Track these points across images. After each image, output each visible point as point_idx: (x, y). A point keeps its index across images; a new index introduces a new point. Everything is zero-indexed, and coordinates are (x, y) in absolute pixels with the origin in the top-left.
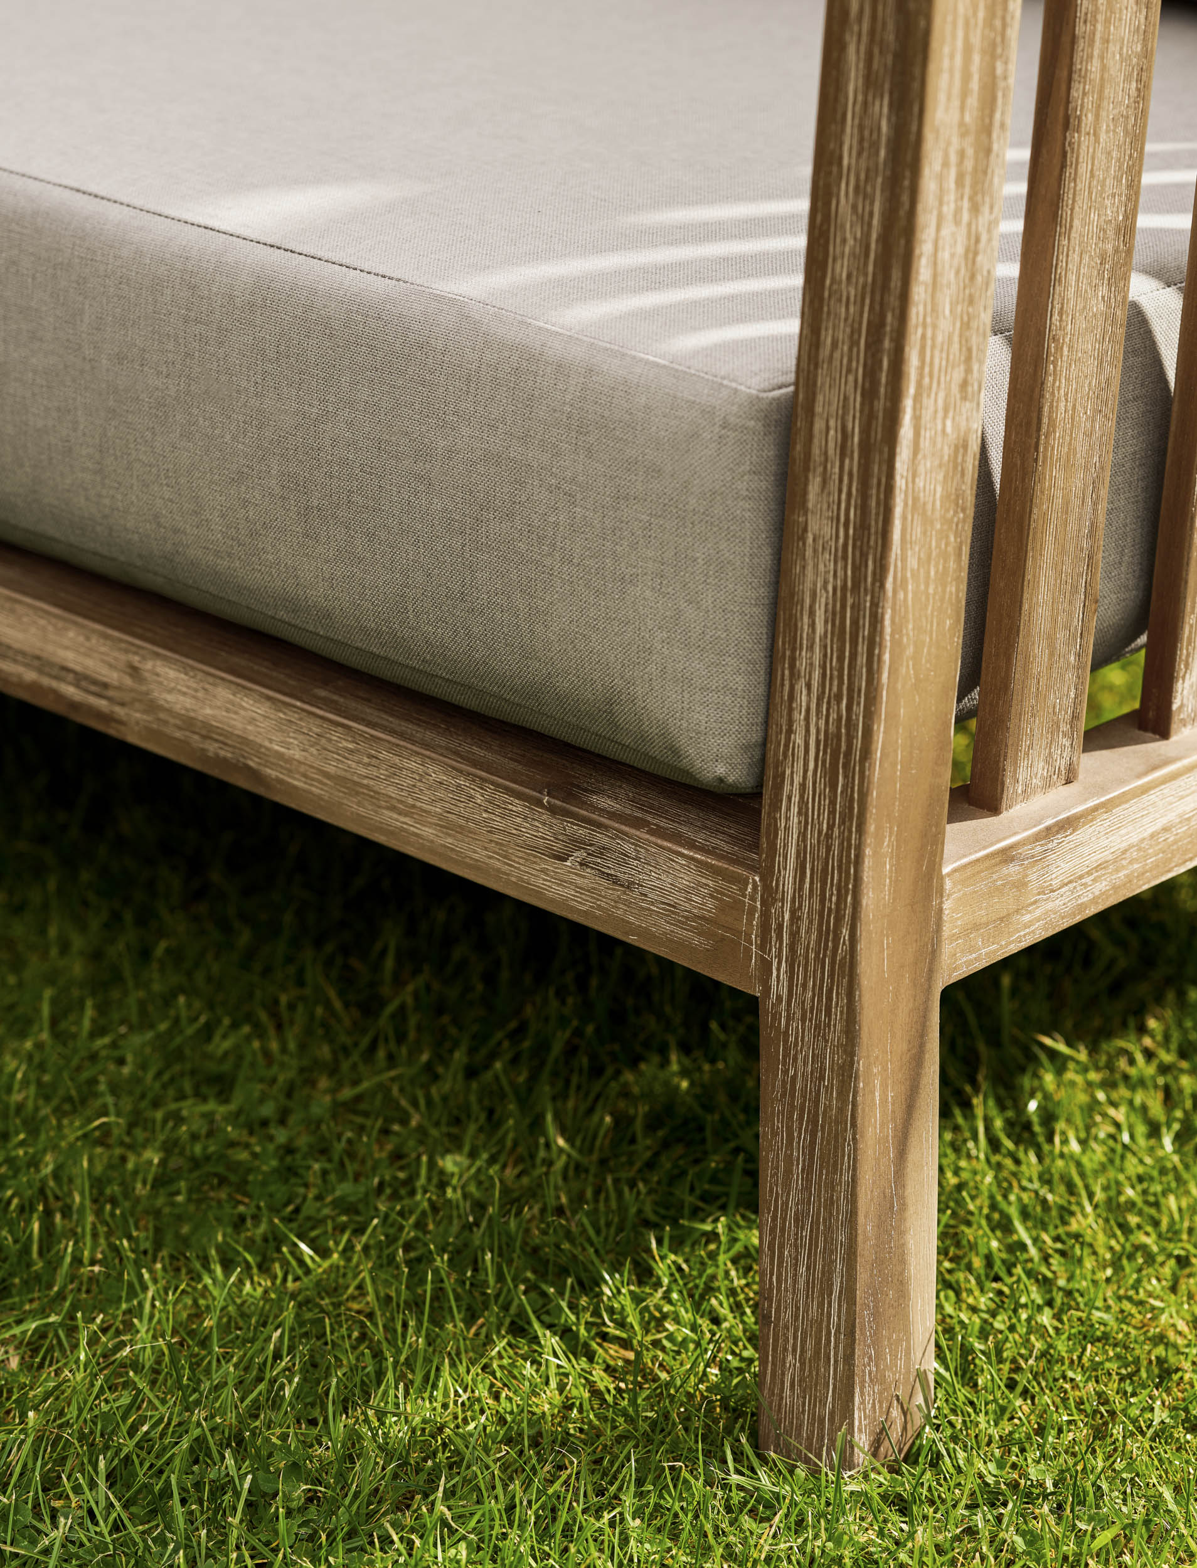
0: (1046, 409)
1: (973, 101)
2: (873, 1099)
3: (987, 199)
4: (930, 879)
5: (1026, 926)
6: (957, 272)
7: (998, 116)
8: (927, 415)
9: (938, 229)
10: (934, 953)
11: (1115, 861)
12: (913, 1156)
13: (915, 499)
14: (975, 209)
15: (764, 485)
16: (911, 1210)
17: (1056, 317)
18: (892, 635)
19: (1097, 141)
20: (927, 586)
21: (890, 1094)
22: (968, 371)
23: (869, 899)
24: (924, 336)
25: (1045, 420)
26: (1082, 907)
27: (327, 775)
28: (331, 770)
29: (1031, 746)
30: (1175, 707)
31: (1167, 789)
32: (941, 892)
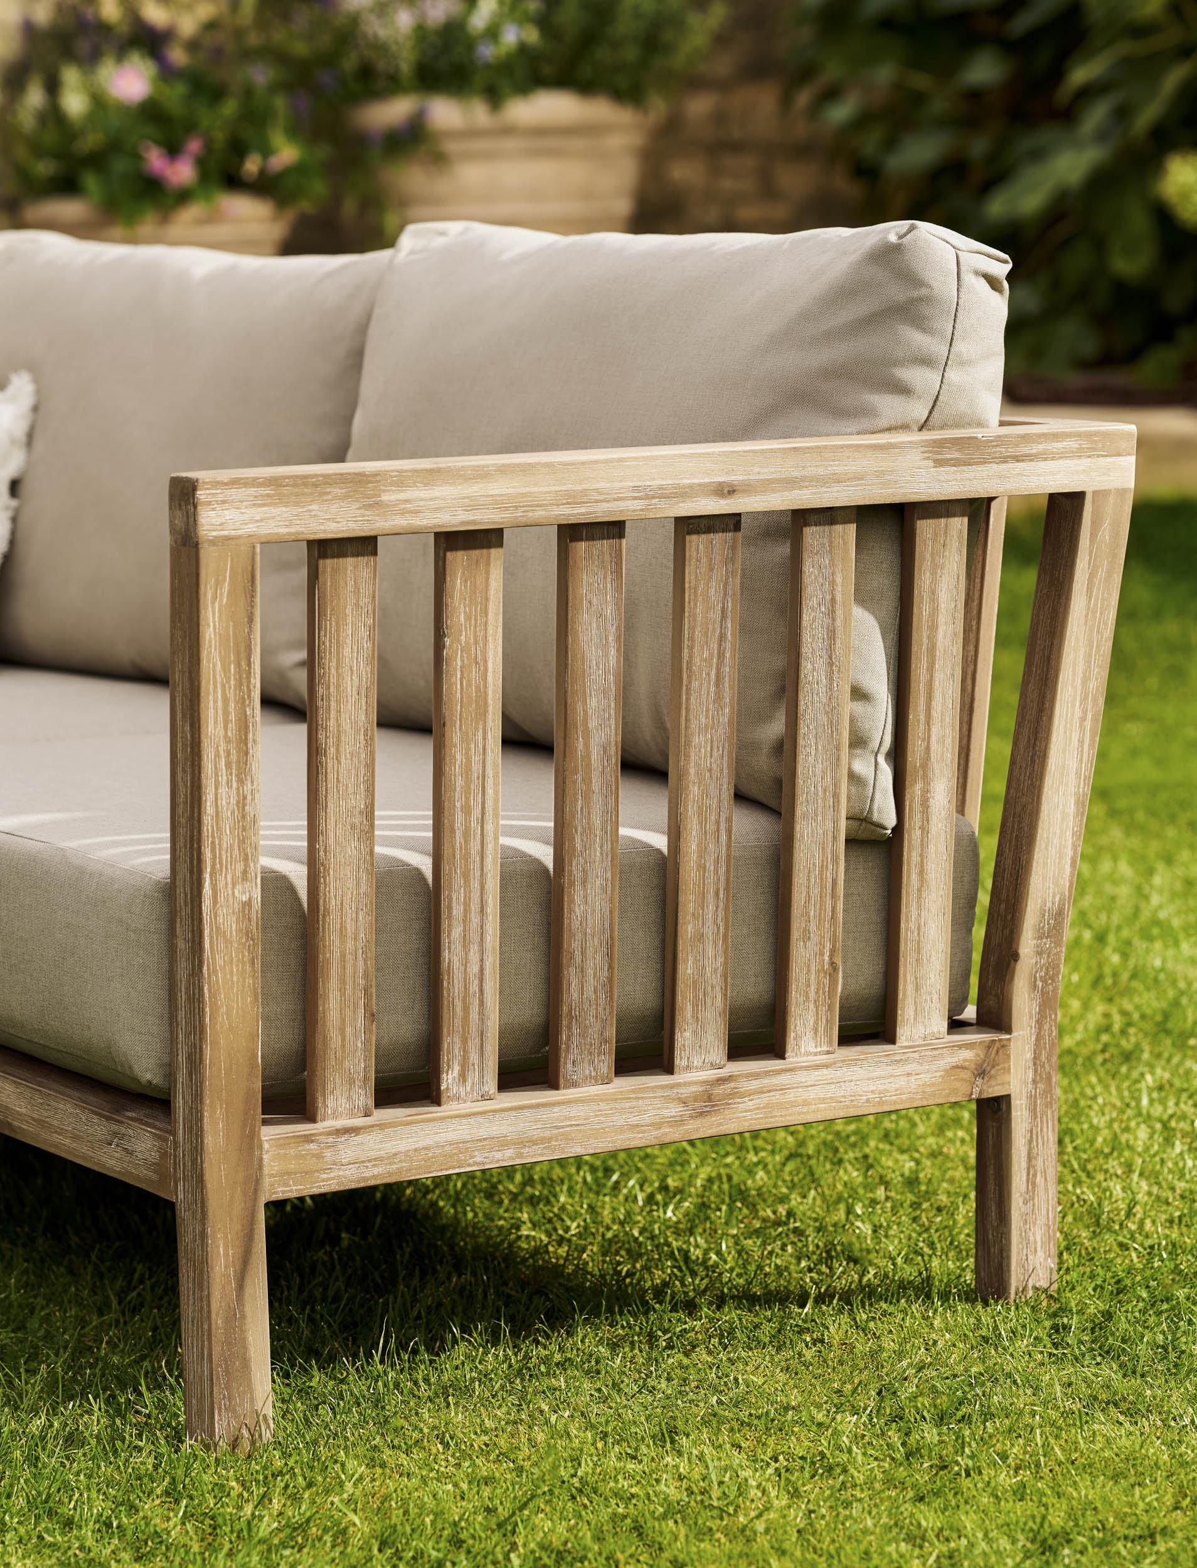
0: (321, 902)
1: (232, 726)
2: (219, 1251)
3: (249, 778)
4: (252, 1139)
5: (323, 1181)
6: (233, 812)
7: (250, 736)
8: (221, 884)
9: (216, 788)
10: (258, 1181)
11: (388, 1158)
12: (248, 1290)
13: (218, 928)
14: (241, 782)
15: (163, 926)
16: (249, 1320)
17: (322, 853)
18: (210, 998)
19: (339, 762)
20: (232, 976)
21: (231, 1252)
22: (247, 865)
23: (209, 1140)
24: (213, 843)
25: (322, 908)
26: (365, 1179)
27: (34, 1120)
28: (36, 1116)
29: (334, 1088)
30: (443, 1087)
31: (424, 1126)
32: (261, 1148)
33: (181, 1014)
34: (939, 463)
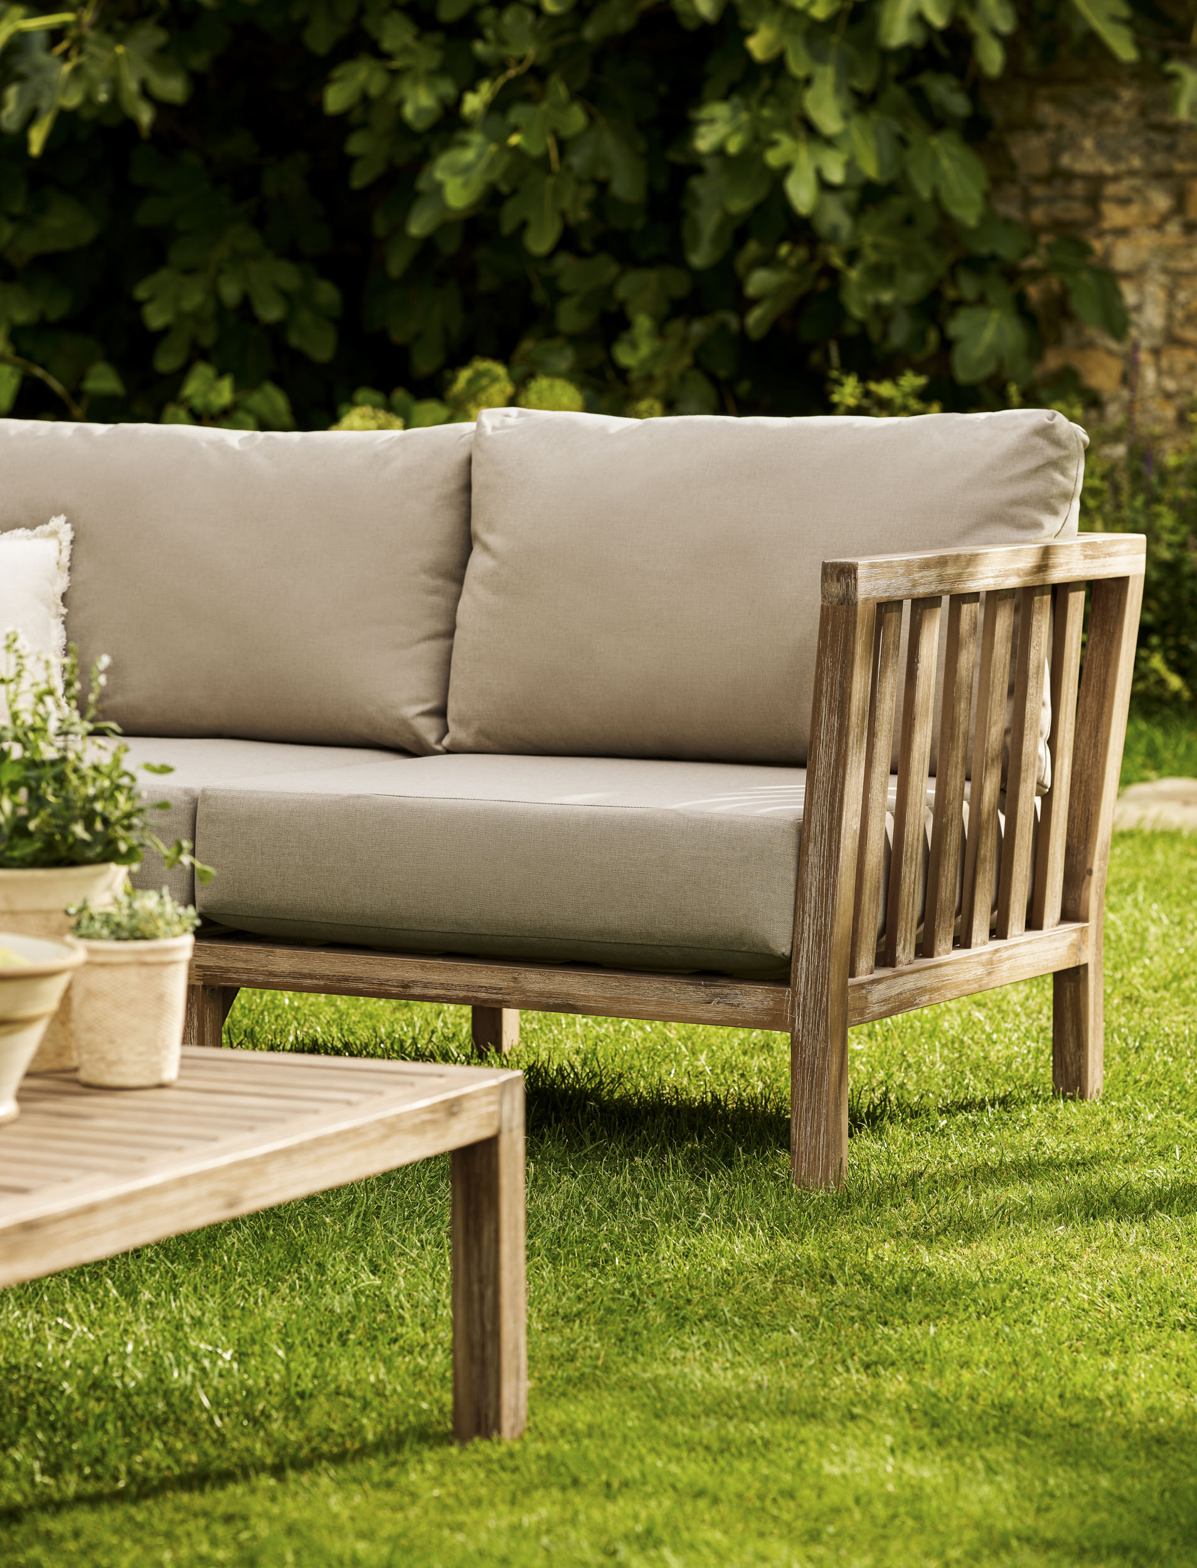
1: (860, 717)
2: (833, 1060)
3: (863, 750)
4: (845, 986)
5: (867, 1014)
9: (852, 757)
10: (846, 1014)
13: (845, 847)
14: (860, 752)
18: (839, 892)
20: (847, 878)
21: (837, 1061)
23: (832, 986)
30: (897, 955)
33: (810, 907)
34: (1086, 557)
